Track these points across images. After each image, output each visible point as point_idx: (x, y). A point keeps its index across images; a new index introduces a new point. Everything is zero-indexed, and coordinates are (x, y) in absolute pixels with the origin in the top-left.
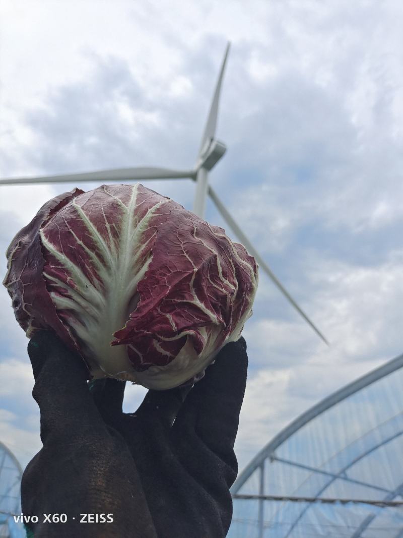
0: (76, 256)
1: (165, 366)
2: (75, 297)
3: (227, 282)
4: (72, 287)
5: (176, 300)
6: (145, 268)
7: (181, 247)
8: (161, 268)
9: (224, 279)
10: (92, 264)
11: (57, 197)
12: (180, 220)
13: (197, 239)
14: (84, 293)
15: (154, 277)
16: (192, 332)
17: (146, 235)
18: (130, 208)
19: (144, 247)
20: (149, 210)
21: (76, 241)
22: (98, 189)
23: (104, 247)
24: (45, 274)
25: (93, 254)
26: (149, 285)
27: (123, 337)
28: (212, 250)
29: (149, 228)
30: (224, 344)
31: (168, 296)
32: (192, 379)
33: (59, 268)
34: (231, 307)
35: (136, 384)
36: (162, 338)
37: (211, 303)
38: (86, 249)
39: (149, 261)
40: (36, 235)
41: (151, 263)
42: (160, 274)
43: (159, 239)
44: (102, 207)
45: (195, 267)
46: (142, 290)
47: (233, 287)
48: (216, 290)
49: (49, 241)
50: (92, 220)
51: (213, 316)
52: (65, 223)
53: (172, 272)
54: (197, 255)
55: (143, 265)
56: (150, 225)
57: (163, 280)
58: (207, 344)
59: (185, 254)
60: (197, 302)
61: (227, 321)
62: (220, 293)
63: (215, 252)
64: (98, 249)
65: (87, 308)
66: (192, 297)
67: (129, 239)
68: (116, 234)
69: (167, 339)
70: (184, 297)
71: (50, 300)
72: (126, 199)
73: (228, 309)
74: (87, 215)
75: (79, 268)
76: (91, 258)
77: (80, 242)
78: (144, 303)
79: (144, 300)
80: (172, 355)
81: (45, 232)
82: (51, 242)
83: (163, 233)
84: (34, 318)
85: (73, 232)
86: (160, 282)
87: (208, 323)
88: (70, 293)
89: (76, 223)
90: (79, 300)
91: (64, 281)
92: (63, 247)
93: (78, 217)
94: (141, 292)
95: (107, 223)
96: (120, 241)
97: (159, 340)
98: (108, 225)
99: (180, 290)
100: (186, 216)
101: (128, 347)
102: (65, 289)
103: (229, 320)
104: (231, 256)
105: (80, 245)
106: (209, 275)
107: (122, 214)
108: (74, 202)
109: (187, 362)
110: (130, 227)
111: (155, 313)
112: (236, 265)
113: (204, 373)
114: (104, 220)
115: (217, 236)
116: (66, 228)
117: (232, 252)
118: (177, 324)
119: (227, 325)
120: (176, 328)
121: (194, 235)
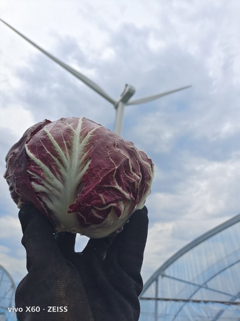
0: (46, 160)
1: (99, 225)
2: (46, 185)
3: (135, 174)
4: (44, 178)
5: (105, 186)
6: (87, 167)
7: (108, 154)
8: (96, 167)
9: (133, 172)
10: (56, 165)
11: (34, 125)
12: (107, 138)
13: (117, 149)
14: (51, 182)
15: (92, 172)
16: (114, 205)
17: (87, 148)
18: (77, 131)
19: (86, 154)
20: (89, 133)
21: (46, 151)
22: (59, 120)
23: (62, 155)
24: (28, 171)
25: (56, 159)
26: (89, 177)
27: (74, 208)
28: (126, 155)
29: (89, 143)
30: (134, 211)
31: (100, 184)
32: (115, 232)
33: (37, 168)
34: (137, 189)
35: (82, 235)
36: (97, 208)
37: (126, 187)
38: (52, 156)
39: (89, 163)
40: (23, 148)
41: (90, 164)
42: (95, 171)
43: (95, 150)
44: (61, 131)
45: (116, 166)
46: (85, 180)
47: (138, 177)
48: (129, 179)
49: (30, 151)
50: (55, 139)
51: (127, 195)
52: (39, 141)
53: (103, 169)
54: (117, 159)
55: (85, 165)
56: (89, 142)
57: (97, 174)
58: (124, 211)
59: (110, 159)
60: (117, 187)
61: (136, 198)
62: (131, 181)
63: (128, 157)
64: (59, 156)
65: (53, 191)
66: (114, 184)
67: (77, 150)
68: (70, 147)
69: (100, 209)
70: (109, 184)
71: (31, 186)
72: (75, 126)
73: (136, 190)
74: (52, 136)
75: (48, 167)
76: (55, 162)
77: (49, 152)
78: (86, 188)
79: (86, 186)
80: (103, 218)
81: (28, 146)
82: (32, 153)
83: (97, 146)
84: (22, 197)
85: (44, 147)
86: (96, 175)
87: (124, 199)
88: (43, 182)
89: (46, 141)
90: (48, 186)
91: (39, 175)
92: (38, 155)
93: (47, 138)
94: (84, 181)
95: (64, 141)
96: (72, 151)
97: (95, 209)
98: (65, 142)
99: (107, 180)
100: (111, 135)
101: (77, 213)
102: (40, 180)
103: (137, 196)
104: (137, 159)
105: (49, 154)
106: (124, 171)
107: (73, 135)
108: (45, 129)
109: (112, 222)
110: (77, 143)
111: (93, 194)
112: (140, 164)
113: (123, 228)
114: (63, 139)
115: (129, 147)
116: (40, 144)
117: (138, 156)
118: (106, 200)
119: (135, 200)
120: (105, 202)
121: (116, 147)
